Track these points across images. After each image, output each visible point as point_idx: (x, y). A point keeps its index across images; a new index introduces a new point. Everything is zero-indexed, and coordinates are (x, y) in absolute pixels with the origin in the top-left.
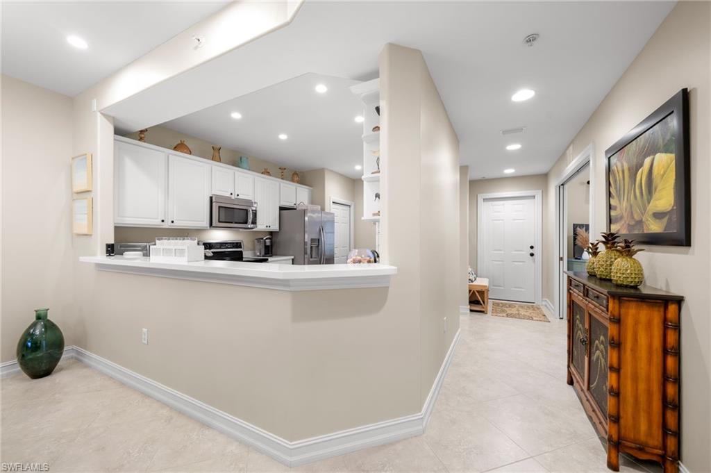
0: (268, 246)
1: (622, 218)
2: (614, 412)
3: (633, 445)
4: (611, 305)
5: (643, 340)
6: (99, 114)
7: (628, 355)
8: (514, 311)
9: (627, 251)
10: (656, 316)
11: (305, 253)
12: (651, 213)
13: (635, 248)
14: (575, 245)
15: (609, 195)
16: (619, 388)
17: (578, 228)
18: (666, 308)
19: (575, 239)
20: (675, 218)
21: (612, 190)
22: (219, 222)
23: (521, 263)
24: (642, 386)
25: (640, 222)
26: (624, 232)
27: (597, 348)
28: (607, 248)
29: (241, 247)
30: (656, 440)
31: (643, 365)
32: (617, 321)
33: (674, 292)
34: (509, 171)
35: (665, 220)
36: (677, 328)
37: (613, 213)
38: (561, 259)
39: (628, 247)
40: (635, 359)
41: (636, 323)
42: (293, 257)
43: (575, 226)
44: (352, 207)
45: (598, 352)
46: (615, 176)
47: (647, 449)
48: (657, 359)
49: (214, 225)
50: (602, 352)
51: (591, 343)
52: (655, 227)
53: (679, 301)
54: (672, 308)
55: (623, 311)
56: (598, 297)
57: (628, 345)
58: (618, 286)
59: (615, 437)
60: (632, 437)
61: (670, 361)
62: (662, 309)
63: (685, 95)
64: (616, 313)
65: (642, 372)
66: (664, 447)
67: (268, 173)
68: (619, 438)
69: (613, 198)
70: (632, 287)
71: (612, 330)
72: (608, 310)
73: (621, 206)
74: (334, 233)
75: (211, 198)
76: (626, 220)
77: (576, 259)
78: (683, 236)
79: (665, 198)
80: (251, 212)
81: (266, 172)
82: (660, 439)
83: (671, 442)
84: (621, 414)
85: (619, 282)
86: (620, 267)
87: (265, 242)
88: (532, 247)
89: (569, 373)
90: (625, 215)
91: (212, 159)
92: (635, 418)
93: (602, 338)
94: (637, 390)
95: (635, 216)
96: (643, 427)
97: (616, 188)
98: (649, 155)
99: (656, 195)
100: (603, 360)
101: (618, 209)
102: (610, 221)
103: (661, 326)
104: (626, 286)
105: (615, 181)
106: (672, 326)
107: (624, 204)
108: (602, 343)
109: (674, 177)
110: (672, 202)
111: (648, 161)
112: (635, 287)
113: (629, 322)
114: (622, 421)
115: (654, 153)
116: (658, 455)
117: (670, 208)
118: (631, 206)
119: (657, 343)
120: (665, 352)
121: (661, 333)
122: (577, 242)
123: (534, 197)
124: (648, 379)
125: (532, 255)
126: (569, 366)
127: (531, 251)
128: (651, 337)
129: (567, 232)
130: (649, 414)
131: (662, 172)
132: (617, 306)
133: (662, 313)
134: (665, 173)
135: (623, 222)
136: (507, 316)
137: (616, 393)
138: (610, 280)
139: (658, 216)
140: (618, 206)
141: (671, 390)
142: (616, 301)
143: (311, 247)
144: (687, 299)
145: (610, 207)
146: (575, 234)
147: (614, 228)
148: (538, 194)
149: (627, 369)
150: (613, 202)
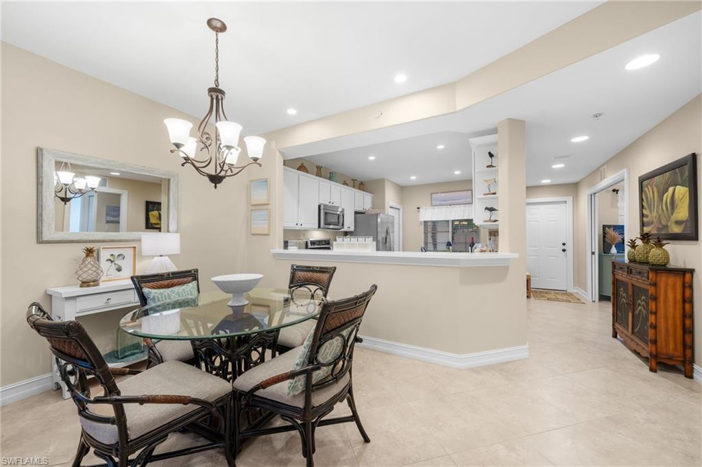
1: (652, 223)
2: (653, 338)
3: (665, 357)
4: (650, 276)
5: (670, 296)
6: (277, 152)
7: (661, 304)
8: (552, 296)
9: (659, 244)
10: (679, 281)
12: (673, 221)
13: (664, 242)
14: (604, 241)
15: (642, 207)
16: (656, 323)
17: (607, 228)
18: (684, 276)
19: (604, 237)
20: (689, 225)
21: (645, 204)
22: (326, 224)
23: (554, 258)
24: (670, 322)
25: (666, 227)
26: (654, 232)
27: (639, 305)
28: (643, 242)
30: (679, 353)
31: (671, 310)
32: (655, 285)
33: (689, 266)
34: (546, 181)
35: (683, 225)
36: (691, 287)
37: (645, 219)
38: (593, 253)
39: (659, 241)
40: (666, 307)
41: (666, 285)
43: (604, 227)
44: (401, 211)
45: (640, 307)
46: (646, 195)
47: (674, 358)
48: (679, 306)
49: (322, 227)
50: (643, 306)
51: (634, 304)
52: (677, 230)
53: (692, 271)
54: (688, 276)
55: (658, 279)
56: (640, 273)
57: (662, 299)
58: (653, 265)
59: (654, 353)
60: (665, 352)
61: (687, 306)
62: (682, 277)
63: (694, 156)
64: (654, 280)
65: (670, 315)
66: (684, 356)
67: (347, 185)
68: (657, 353)
69: (645, 209)
70: (663, 265)
71: (652, 290)
72: (648, 279)
73: (652, 215)
75: (319, 206)
76: (656, 224)
77: (605, 253)
78: (694, 235)
79: (683, 213)
80: (341, 216)
81: (345, 183)
82: (682, 351)
83: (688, 352)
84: (658, 339)
85: (654, 263)
86: (655, 254)
88: (564, 244)
89: (614, 329)
90: (655, 221)
91: (316, 175)
92: (667, 341)
93: (643, 298)
94: (667, 324)
95: (663, 222)
96: (671, 346)
97: (647, 203)
98: (672, 186)
99: (676, 211)
100: (644, 311)
101: (649, 217)
102: (643, 224)
103: (681, 287)
104: (659, 265)
105: (647, 198)
106: (688, 287)
107: (654, 214)
108: (644, 300)
109: (688, 201)
110: (687, 216)
111: (671, 189)
112: (665, 265)
113: (662, 285)
114: (658, 344)
115: (676, 185)
116: (680, 361)
117: (686, 219)
118: (660, 216)
119: (679, 297)
120: (684, 301)
121: (682, 290)
122: (606, 239)
123: (566, 202)
124: (674, 318)
125: (564, 250)
126: (613, 325)
127: (564, 247)
128: (675, 294)
129: (598, 231)
130: (675, 338)
131: (681, 197)
132: (654, 276)
133: (682, 279)
134: (682, 198)
135: (653, 226)
136: (548, 299)
137: (655, 327)
138: (647, 263)
139: (678, 223)
140: (649, 214)
141: (688, 322)
142: (654, 273)
144: (696, 270)
145: (642, 215)
146: (604, 233)
147: (646, 229)
148: (570, 199)
149: (661, 313)
150: (645, 212)
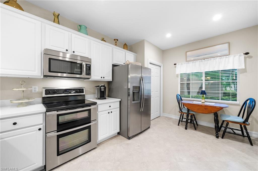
0: (103, 92)
11: (129, 95)
22: (50, 72)
29: (83, 92)
42: (120, 100)
44: (162, 67)
49: (44, 74)
74: (150, 83)
80: (85, 66)
87: (100, 89)
143: (133, 93)
